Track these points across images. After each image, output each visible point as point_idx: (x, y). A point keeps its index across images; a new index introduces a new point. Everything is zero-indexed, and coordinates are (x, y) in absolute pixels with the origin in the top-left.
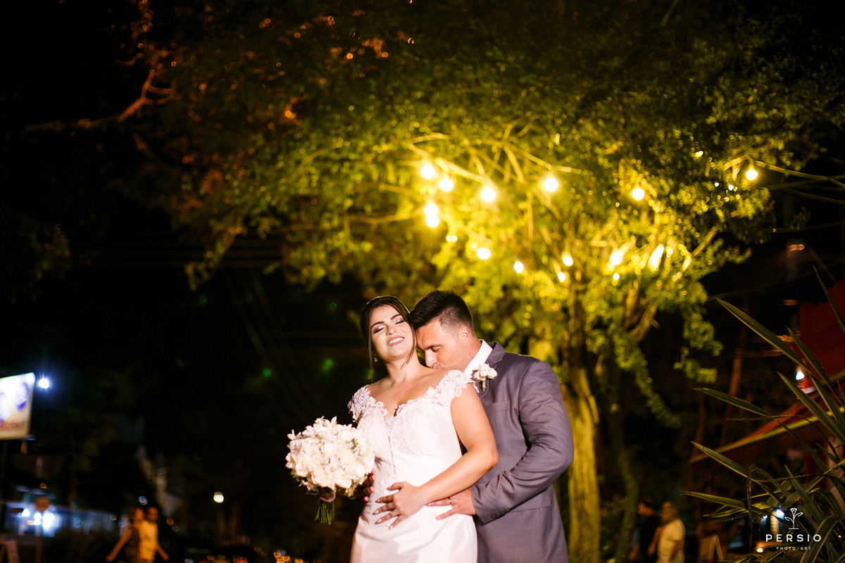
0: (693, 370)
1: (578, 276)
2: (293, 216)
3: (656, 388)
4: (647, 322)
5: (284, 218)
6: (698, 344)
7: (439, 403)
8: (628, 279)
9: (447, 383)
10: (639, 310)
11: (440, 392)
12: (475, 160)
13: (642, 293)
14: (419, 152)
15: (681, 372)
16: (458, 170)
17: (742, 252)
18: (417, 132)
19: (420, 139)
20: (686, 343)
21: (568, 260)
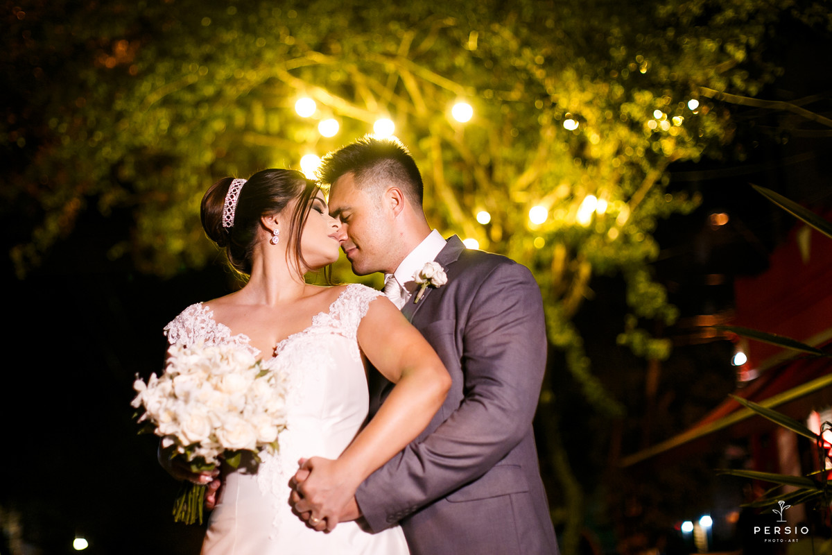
0: (644, 344)
1: (496, 233)
2: (141, 184)
3: (594, 370)
4: (579, 291)
5: (128, 186)
6: (647, 310)
7: (341, 334)
8: (557, 237)
9: (345, 301)
10: (569, 276)
11: (338, 318)
12: (362, 92)
13: (573, 253)
14: (294, 83)
15: (627, 349)
16: (343, 106)
17: (690, 198)
18: (291, 53)
19: (294, 64)
20: (631, 310)
21: (483, 217)
